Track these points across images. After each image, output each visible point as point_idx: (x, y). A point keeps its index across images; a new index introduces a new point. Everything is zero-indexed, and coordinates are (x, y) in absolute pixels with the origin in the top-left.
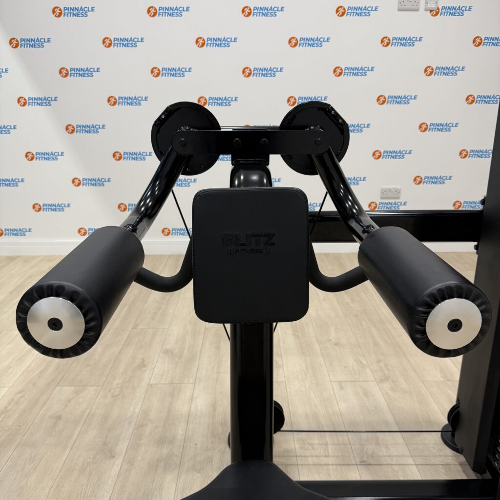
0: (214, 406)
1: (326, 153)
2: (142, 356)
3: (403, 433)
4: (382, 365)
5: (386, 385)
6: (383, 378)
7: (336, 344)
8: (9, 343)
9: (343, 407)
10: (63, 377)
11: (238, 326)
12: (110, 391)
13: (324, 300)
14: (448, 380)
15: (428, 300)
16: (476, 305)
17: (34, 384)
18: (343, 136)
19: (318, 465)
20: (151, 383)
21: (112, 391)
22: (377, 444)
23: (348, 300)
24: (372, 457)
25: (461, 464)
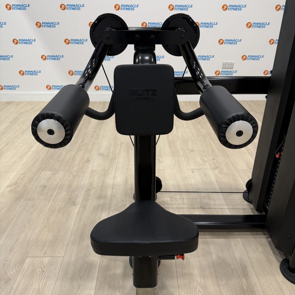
0: (126, 181)
1: (187, 44)
2: (87, 156)
3: (223, 193)
4: (215, 161)
5: (216, 171)
6: (215, 167)
7: (192, 151)
8: (14, 149)
9: (193, 181)
10: (45, 167)
11: (138, 137)
12: (71, 173)
13: (186, 128)
14: (250, 169)
15: (227, 121)
16: (251, 124)
17: (30, 170)
18: (196, 34)
19: (179, 208)
20: (93, 169)
21: (73, 173)
22: (209, 199)
23: (200, 128)
24: (206, 205)
25: (251, 209)
